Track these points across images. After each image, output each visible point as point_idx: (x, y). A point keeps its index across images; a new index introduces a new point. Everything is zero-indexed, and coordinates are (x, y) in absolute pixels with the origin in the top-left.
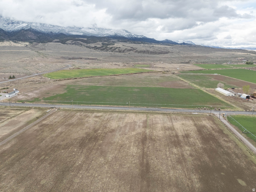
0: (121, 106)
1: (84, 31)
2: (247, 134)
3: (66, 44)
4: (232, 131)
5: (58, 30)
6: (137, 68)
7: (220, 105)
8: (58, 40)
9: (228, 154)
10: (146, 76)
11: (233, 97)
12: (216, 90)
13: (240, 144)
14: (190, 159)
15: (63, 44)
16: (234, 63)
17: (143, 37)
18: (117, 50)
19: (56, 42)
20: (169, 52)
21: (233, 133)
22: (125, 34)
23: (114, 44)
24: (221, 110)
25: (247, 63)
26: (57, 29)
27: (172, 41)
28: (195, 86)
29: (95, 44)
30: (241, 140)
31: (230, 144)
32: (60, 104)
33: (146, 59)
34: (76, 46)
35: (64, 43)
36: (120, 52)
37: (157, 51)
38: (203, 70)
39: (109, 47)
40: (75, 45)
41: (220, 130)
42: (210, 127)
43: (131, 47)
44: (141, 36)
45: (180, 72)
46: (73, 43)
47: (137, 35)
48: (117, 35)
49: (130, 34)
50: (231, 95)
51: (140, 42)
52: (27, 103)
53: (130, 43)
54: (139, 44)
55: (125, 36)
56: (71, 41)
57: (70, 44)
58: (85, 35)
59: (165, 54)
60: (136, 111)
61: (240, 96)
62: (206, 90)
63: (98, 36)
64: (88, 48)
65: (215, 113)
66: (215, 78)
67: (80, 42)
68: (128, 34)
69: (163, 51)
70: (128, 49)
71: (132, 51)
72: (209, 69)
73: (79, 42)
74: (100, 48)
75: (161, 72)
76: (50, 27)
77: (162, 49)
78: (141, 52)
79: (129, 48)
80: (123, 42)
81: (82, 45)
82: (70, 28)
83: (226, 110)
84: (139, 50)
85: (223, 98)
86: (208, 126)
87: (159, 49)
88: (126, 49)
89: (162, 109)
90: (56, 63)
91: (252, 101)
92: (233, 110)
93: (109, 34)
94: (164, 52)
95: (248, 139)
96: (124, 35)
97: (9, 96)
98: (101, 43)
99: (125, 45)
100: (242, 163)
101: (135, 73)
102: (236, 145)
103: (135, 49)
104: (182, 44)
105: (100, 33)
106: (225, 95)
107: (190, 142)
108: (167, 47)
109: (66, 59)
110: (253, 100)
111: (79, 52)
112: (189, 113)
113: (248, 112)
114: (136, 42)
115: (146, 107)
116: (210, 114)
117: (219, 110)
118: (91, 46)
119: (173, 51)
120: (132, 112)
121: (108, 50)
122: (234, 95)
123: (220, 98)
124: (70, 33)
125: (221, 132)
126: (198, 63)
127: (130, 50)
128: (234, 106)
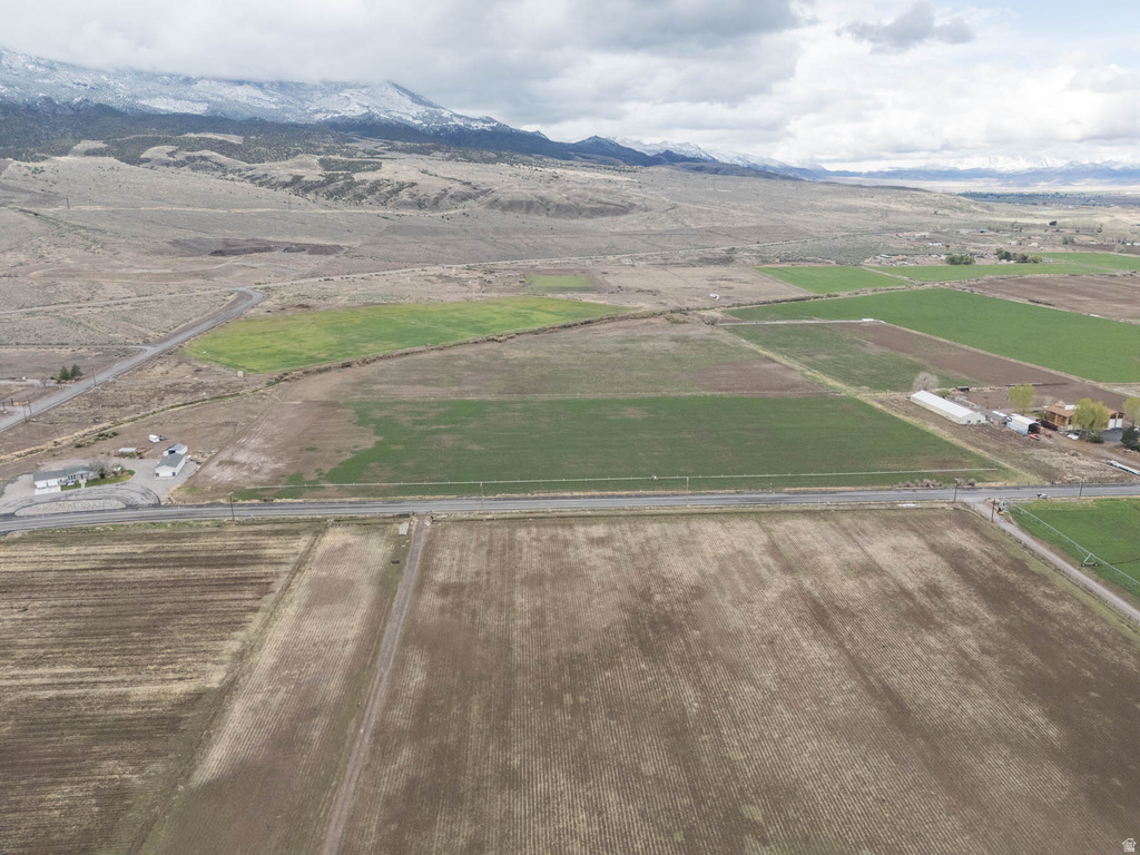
0: (647, 492)
1: (213, 95)
2: (1095, 568)
3: (147, 164)
4: (1050, 563)
5: (75, 87)
6: (549, 295)
7: (961, 464)
8: (99, 145)
9: (1077, 638)
10: (620, 342)
11: (981, 427)
12: (915, 399)
13: (1093, 603)
14: (987, 661)
15: (128, 166)
16: (900, 257)
17: (491, 125)
18: (404, 196)
19: (88, 153)
20: (632, 205)
21: (1057, 570)
22: (409, 113)
23: (377, 167)
24: (977, 485)
25: (952, 261)
26: (71, 85)
27: (618, 146)
28: (831, 382)
29: (288, 162)
30: (1089, 591)
31: (1066, 607)
32: (417, 497)
33: (549, 241)
34: (200, 174)
35: (135, 160)
36: (420, 205)
37: (582, 204)
38: (808, 298)
39: (363, 182)
40: (193, 169)
41: (1016, 560)
42: (979, 552)
43: (464, 184)
44: (485, 122)
45: (733, 314)
46: (180, 157)
47: (467, 118)
48: (374, 115)
49: (432, 109)
50: (974, 422)
51: (493, 155)
52: (284, 500)
53: (449, 160)
54: (490, 165)
55: (410, 119)
56: (170, 149)
57: (168, 164)
58: (219, 114)
59: (617, 215)
60: (713, 511)
61: (1005, 423)
62: (882, 402)
63: (285, 118)
64: (261, 184)
65: (968, 499)
66: (877, 343)
67: (214, 154)
68: (422, 109)
69: (608, 204)
70: (452, 192)
71: (471, 202)
72: (829, 296)
73: (206, 153)
74: (322, 185)
75: (662, 318)
76: (31, 74)
77: (598, 191)
78: (513, 205)
79: (457, 187)
80: (416, 155)
81: (225, 172)
82: (139, 74)
83: (993, 484)
84: (505, 199)
85: (955, 434)
86: (971, 551)
87: (590, 194)
88: (445, 190)
89: (789, 493)
90: (177, 280)
91: (1049, 441)
92: (1014, 484)
93: (335, 112)
94: (613, 207)
95: (1105, 585)
96: (404, 117)
97: (174, 474)
98: (315, 160)
99: (431, 169)
100: (1125, 661)
101: (565, 327)
102: (1084, 606)
103: (484, 193)
104: (664, 158)
105: (291, 104)
106: (954, 420)
107: (957, 610)
108: (615, 178)
109: (199, 252)
110: (1050, 436)
111: (233, 211)
112: (889, 506)
113: (1060, 486)
114: (475, 155)
115: (732, 491)
116: (954, 506)
117: (972, 484)
118: (273, 173)
119: (647, 203)
120: (699, 514)
121: (361, 197)
122: (984, 421)
123: (945, 435)
124: (143, 102)
125: (1019, 566)
126: (766, 262)
127: (465, 197)
128: (1007, 465)
